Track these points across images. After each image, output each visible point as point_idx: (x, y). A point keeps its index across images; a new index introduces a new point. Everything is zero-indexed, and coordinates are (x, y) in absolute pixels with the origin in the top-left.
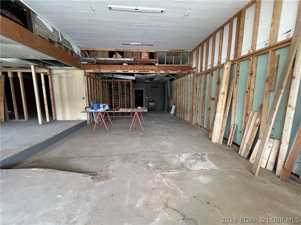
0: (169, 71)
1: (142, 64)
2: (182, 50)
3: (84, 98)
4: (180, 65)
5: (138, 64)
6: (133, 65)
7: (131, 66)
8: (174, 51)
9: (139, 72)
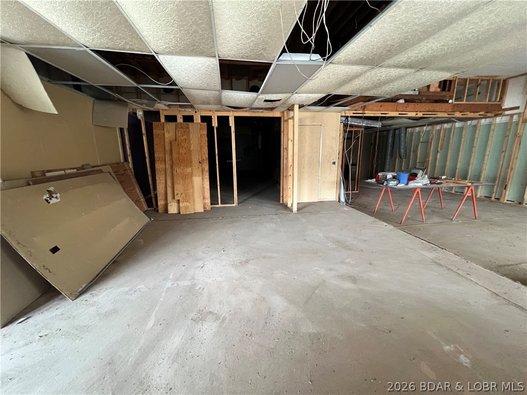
0: (468, 113)
1: (429, 101)
2: (492, 77)
3: (334, 163)
4: (485, 103)
5: (422, 101)
6: (415, 102)
7: (411, 105)
8: (481, 78)
9: (423, 114)
